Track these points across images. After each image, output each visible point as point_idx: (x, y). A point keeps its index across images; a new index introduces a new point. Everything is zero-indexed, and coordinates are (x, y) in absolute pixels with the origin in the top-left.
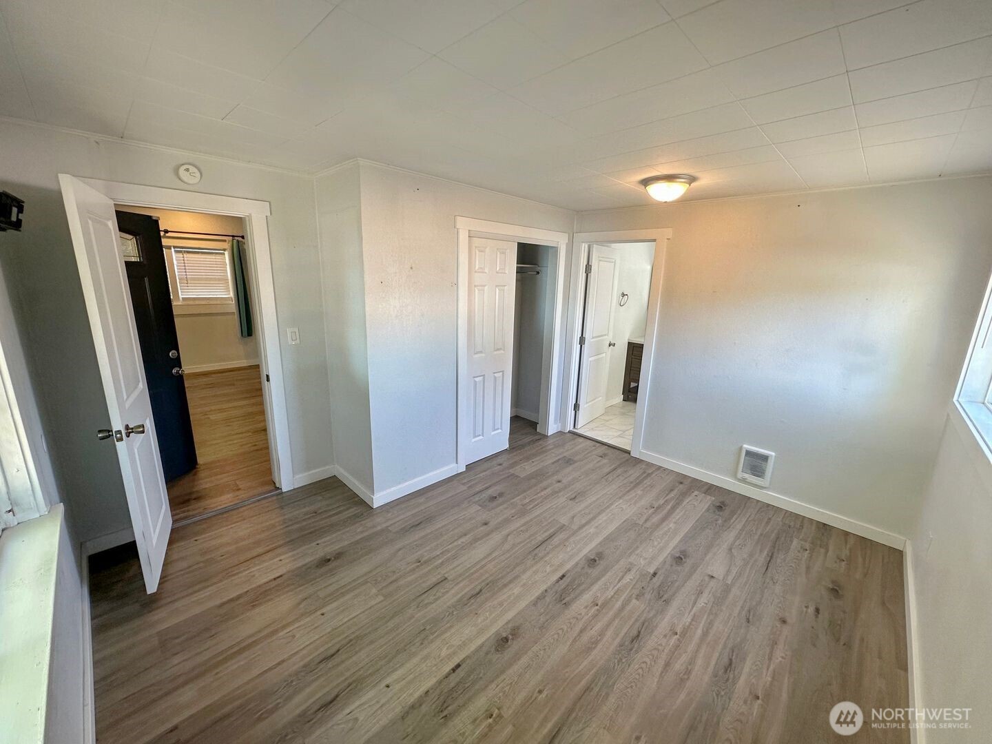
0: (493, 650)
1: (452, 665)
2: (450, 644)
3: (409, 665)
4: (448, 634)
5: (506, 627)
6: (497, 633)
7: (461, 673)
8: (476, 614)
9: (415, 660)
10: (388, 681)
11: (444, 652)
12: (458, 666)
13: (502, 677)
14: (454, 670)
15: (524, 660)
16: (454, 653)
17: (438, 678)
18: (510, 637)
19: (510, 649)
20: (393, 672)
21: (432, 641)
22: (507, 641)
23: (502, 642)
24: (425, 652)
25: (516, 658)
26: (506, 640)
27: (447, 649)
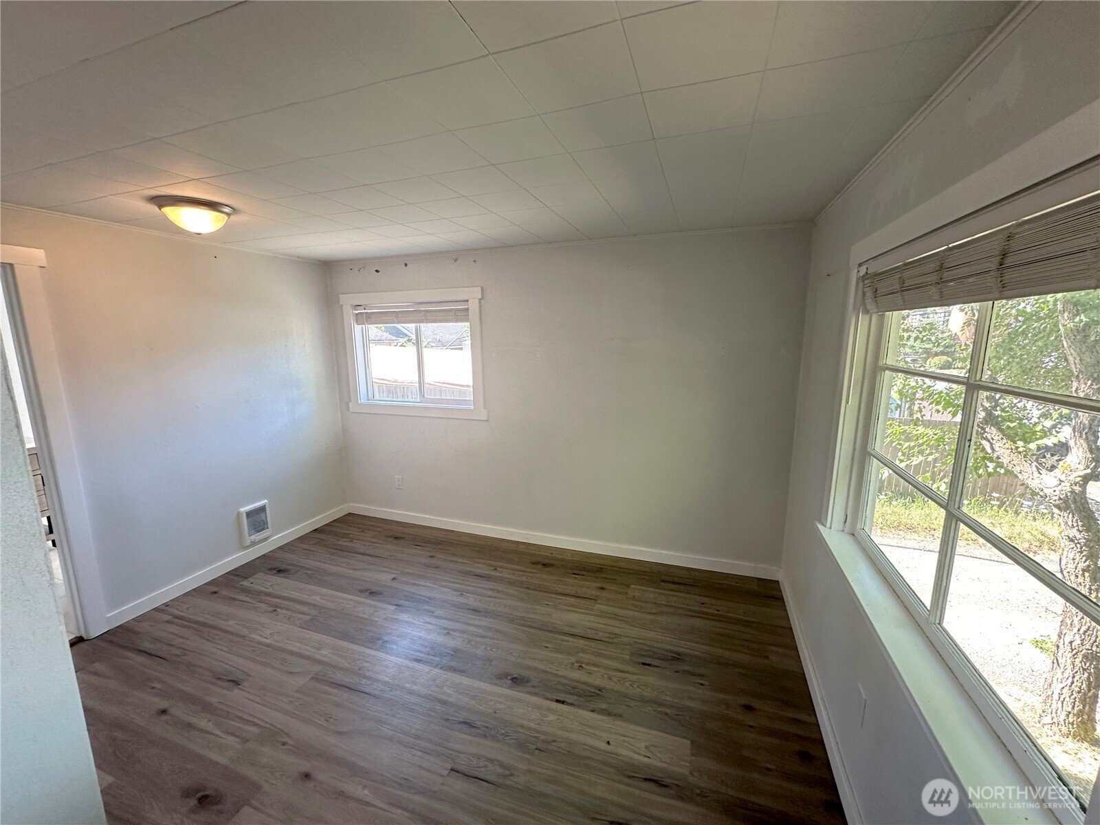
0: (530, 684)
1: (560, 706)
2: (541, 718)
3: (582, 739)
4: (532, 725)
5: (500, 684)
6: (509, 688)
7: (561, 697)
8: (495, 712)
9: (573, 736)
10: (603, 746)
11: (552, 717)
12: (558, 701)
13: (549, 670)
14: (563, 702)
15: (527, 662)
16: (549, 709)
17: (577, 710)
18: (509, 678)
19: (522, 674)
20: (595, 748)
21: (546, 734)
22: (514, 678)
23: (516, 681)
24: (559, 733)
25: (528, 668)
26: (514, 680)
27: (547, 717)
